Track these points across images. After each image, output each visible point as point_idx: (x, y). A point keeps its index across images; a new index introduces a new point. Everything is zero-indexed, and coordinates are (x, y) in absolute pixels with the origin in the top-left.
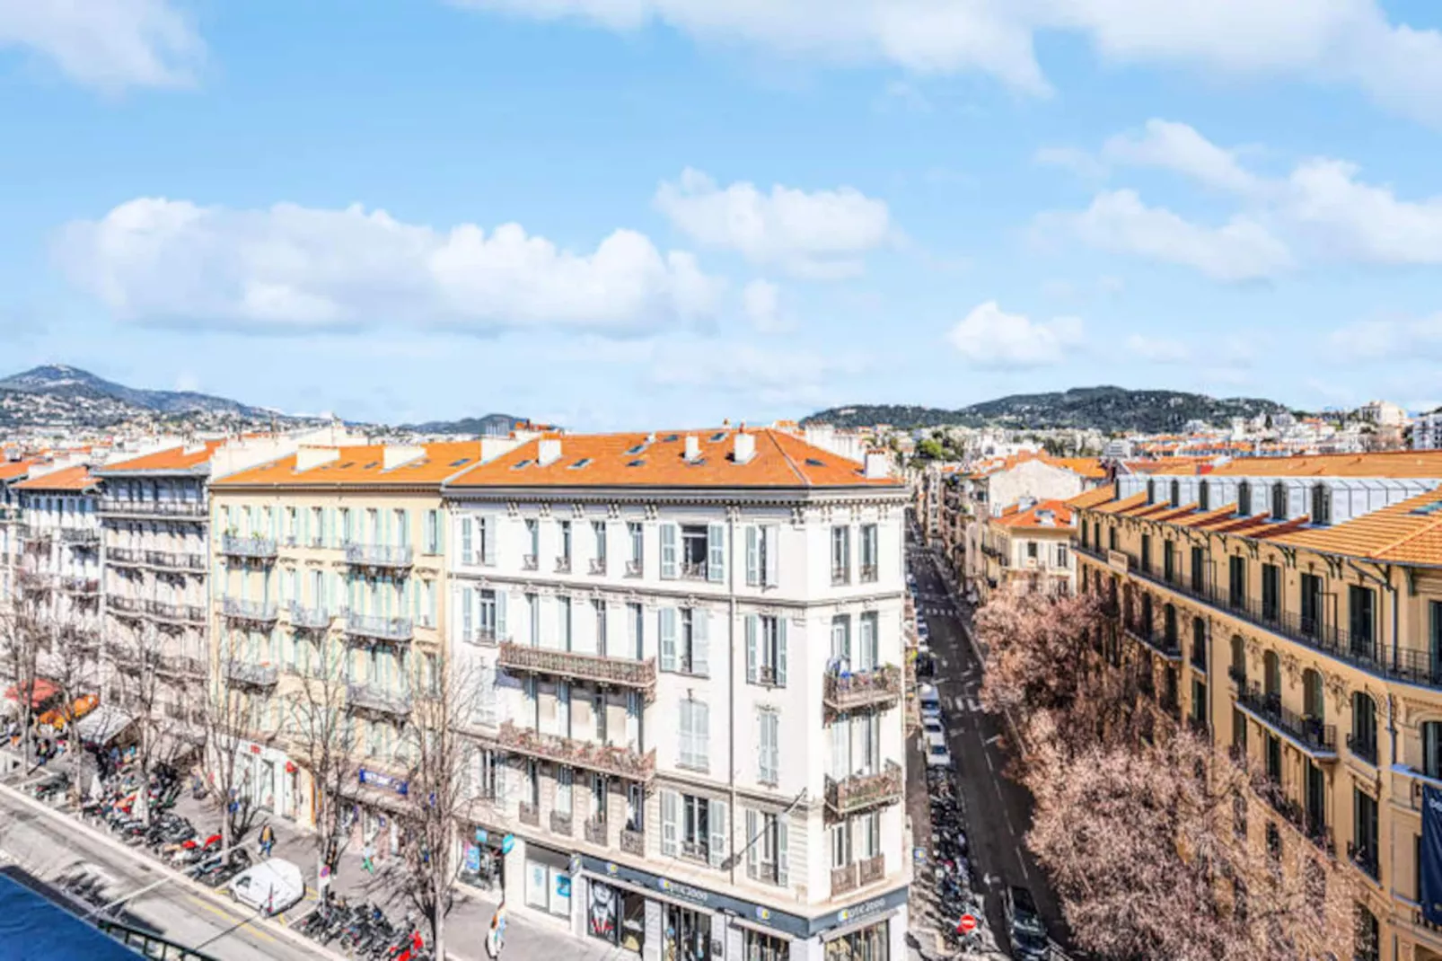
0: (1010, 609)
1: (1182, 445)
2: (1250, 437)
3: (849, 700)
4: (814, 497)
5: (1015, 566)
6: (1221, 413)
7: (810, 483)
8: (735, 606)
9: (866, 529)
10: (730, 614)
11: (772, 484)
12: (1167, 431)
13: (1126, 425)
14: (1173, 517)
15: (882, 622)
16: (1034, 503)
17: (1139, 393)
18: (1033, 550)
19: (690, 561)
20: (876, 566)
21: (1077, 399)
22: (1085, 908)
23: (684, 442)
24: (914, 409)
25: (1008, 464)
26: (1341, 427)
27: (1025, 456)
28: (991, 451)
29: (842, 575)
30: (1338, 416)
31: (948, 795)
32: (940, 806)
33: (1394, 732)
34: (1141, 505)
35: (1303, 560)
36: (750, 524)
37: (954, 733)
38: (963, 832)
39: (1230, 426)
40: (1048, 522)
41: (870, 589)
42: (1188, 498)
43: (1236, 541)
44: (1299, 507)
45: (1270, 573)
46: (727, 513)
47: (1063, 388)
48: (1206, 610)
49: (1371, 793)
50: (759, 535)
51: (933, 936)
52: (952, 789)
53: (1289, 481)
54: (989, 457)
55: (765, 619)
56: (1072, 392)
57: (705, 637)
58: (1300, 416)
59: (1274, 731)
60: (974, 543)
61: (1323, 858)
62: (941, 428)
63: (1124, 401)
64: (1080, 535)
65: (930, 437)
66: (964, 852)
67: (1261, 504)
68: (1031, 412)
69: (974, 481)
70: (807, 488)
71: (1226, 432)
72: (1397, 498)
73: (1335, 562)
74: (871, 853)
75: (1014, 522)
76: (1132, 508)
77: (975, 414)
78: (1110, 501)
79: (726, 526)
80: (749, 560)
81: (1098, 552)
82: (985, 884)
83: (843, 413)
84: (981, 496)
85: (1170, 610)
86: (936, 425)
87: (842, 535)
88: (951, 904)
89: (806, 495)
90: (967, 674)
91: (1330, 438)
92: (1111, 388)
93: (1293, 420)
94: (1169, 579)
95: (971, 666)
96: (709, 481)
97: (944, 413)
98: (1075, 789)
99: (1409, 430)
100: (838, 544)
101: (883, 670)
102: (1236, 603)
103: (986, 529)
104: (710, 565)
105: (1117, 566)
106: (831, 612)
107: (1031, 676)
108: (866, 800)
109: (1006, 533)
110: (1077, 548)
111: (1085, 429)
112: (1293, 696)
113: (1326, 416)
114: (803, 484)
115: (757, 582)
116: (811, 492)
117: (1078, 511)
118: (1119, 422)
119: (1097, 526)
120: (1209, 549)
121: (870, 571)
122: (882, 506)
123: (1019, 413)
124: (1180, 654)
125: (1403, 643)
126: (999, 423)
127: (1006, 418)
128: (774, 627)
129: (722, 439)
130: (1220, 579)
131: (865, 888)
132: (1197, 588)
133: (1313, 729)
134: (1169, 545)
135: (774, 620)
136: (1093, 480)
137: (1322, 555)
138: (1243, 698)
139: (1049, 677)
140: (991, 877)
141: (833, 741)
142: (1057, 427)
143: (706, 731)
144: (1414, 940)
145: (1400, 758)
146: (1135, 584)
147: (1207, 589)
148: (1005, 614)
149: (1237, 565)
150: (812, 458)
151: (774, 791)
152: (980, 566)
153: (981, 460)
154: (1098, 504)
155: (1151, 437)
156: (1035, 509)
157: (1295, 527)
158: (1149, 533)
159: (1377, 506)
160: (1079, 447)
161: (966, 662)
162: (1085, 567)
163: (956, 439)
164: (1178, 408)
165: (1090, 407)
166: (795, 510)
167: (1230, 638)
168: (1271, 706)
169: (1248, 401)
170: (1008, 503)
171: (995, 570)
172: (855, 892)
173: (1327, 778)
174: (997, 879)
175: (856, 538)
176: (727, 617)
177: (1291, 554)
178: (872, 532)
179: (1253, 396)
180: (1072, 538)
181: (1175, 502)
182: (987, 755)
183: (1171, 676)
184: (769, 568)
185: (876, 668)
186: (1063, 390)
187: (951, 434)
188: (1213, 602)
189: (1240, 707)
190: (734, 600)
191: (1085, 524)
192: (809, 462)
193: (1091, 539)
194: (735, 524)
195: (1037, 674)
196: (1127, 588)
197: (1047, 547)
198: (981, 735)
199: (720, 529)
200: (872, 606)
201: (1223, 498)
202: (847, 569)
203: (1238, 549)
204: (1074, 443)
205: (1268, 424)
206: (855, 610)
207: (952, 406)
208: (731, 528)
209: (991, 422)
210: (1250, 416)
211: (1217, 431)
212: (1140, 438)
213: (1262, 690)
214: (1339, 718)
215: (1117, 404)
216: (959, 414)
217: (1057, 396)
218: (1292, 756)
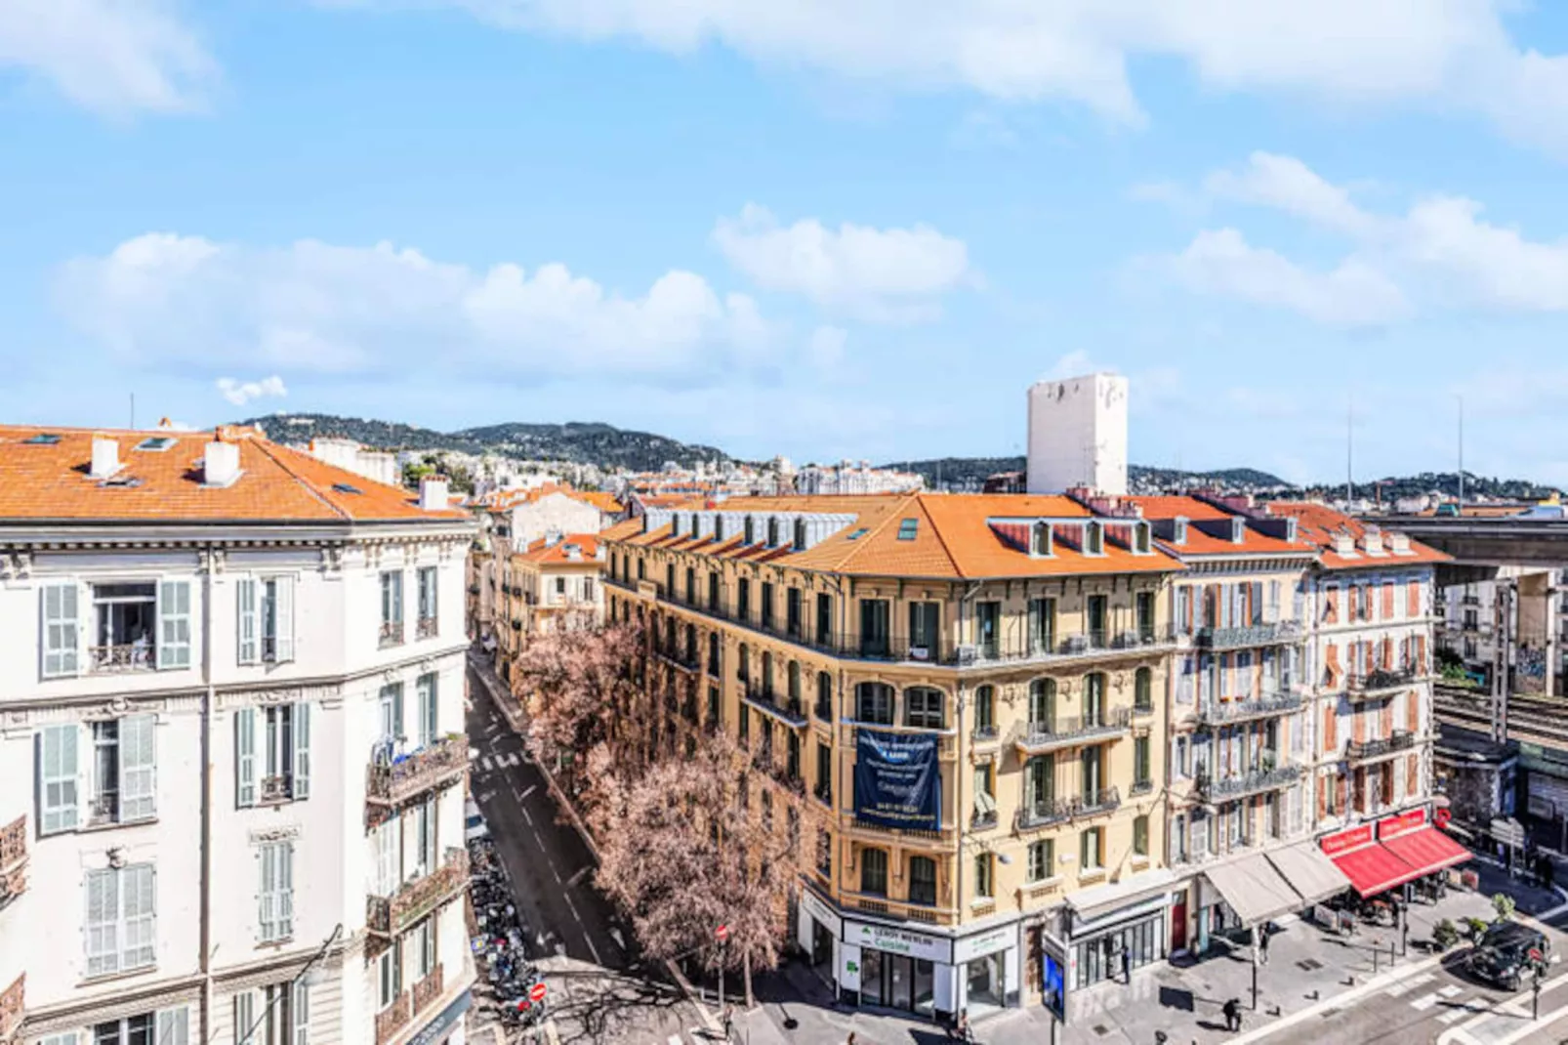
0: (552, 648)
1: (663, 484)
2: (709, 478)
3: (404, 789)
4: (358, 534)
5: (544, 604)
6: (689, 457)
7: (352, 517)
8: (212, 699)
9: (423, 573)
10: (205, 714)
11: (287, 517)
12: (649, 470)
13: (617, 461)
14: (674, 544)
15: (442, 684)
16: (561, 537)
17: (627, 433)
18: (561, 585)
19: (110, 642)
20: (435, 618)
21: (573, 432)
22: (652, 920)
23: (89, 448)
24: (396, 427)
25: (530, 497)
26: (761, 474)
27: (547, 489)
28: (505, 482)
29: (392, 634)
30: (758, 465)
31: (490, 867)
32: (484, 883)
33: (841, 695)
34: (667, 537)
35: (789, 576)
36: (246, 577)
37: (485, 798)
38: (511, 902)
39: (694, 468)
40: (575, 556)
41: (430, 646)
42: (706, 530)
43: (743, 566)
44: (786, 537)
45: (767, 589)
46: (200, 561)
47: (561, 420)
48: (721, 624)
49: (828, 744)
50: (261, 591)
51: (491, 1030)
52: (492, 859)
53: (780, 516)
54: (504, 487)
55: (271, 711)
56: (572, 425)
57: (148, 758)
58: (737, 463)
59: (770, 714)
60: (492, 583)
61: (797, 802)
62: (433, 452)
63: (615, 441)
64: (609, 568)
65: (421, 462)
66: (515, 922)
67: (760, 535)
68: (531, 442)
69: (492, 514)
70: (348, 523)
71: (691, 473)
72: (838, 528)
73: (809, 576)
74: (425, 970)
75: (543, 558)
76: (661, 540)
77: (471, 439)
78: (638, 534)
79: (196, 584)
80: (243, 627)
81: (627, 583)
82: (540, 947)
83: (293, 422)
84: (502, 531)
85: (691, 629)
86: (427, 448)
87: (392, 585)
88: (508, 985)
89: (347, 533)
90: (491, 728)
91: (756, 482)
92: (604, 426)
93: (733, 466)
94: (690, 602)
95: (494, 719)
96: (155, 513)
97: (435, 435)
98: (636, 812)
99: (795, 479)
100: (386, 594)
101: (444, 741)
102: (743, 618)
103: (507, 566)
104: (160, 642)
105: (646, 595)
106: (379, 682)
107: (583, 713)
108: (426, 906)
109: (533, 570)
110: (606, 581)
111: (582, 463)
112: (780, 684)
113: (752, 464)
114: (341, 517)
115: (258, 659)
116: (354, 528)
117: (608, 544)
118: (610, 459)
119: (626, 559)
120: (722, 573)
121: (428, 625)
122: (445, 544)
123: (519, 443)
124: (698, 666)
125: (847, 632)
126: (498, 451)
127: (505, 446)
128: (287, 717)
129: (166, 447)
130: (730, 597)
131: (419, 1016)
132: (714, 608)
133: (794, 707)
134: (691, 573)
135: (287, 710)
136: (610, 514)
137: (802, 572)
138: (748, 695)
139: (601, 709)
140: (544, 936)
141: (380, 847)
142: (559, 460)
143: (149, 907)
144: (850, 839)
145: (845, 714)
146: (661, 610)
147: (722, 607)
148: (549, 654)
149: (744, 584)
150: (340, 483)
151: (285, 948)
152: (499, 609)
153: (497, 491)
154: (629, 538)
155: (637, 475)
156: (563, 542)
157: (783, 552)
158: (674, 561)
159: (829, 533)
160: (578, 481)
161: (489, 716)
162: (614, 599)
163: (453, 466)
164: (657, 451)
165: (586, 442)
166: (326, 552)
167: (737, 645)
168: (766, 696)
169: (705, 449)
170: (533, 536)
171: (519, 610)
172: (409, 1026)
173: (801, 741)
174: (550, 935)
175: (411, 585)
176: (198, 719)
177: (781, 572)
178: (430, 576)
179: (707, 445)
180: (602, 571)
181: (695, 534)
182: (524, 811)
183: (692, 685)
184: (280, 635)
185: (436, 742)
186: (562, 422)
187: (446, 460)
188: (725, 617)
189: (746, 701)
190: (212, 691)
191: (614, 556)
192: (337, 488)
193: (620, 570)
194: (213, 577)
195: (588, 710)
196: (654, 614)
197: (574, 581)
198: (514, 790)
199: (184, 587)
200: (431, 667)
201: (733, 530)
202: (399, 627)
203: (745, 572)
204: (574, 476)
205: (719, 470)
206: (410, 675)
207: (445, 428)
208: (206, 584)
209: (489, 450)
210: (707, 461)
211: (685, 472)
212: (631, 475)
213: (760, 683)
214: (809, 694)
215: (610, 441)
216: (454, 437)
217: (558, 428)
218: (780, 729)
